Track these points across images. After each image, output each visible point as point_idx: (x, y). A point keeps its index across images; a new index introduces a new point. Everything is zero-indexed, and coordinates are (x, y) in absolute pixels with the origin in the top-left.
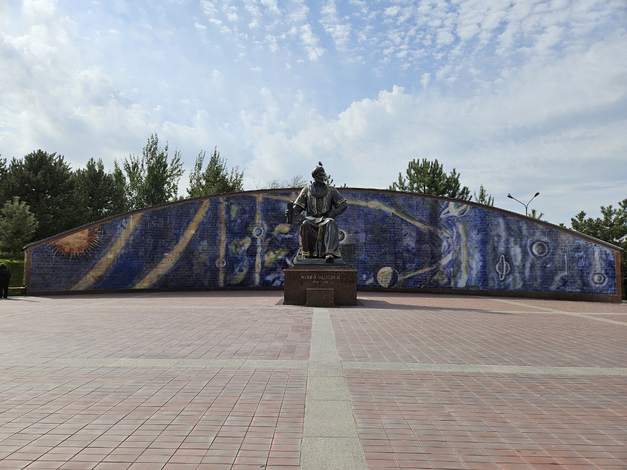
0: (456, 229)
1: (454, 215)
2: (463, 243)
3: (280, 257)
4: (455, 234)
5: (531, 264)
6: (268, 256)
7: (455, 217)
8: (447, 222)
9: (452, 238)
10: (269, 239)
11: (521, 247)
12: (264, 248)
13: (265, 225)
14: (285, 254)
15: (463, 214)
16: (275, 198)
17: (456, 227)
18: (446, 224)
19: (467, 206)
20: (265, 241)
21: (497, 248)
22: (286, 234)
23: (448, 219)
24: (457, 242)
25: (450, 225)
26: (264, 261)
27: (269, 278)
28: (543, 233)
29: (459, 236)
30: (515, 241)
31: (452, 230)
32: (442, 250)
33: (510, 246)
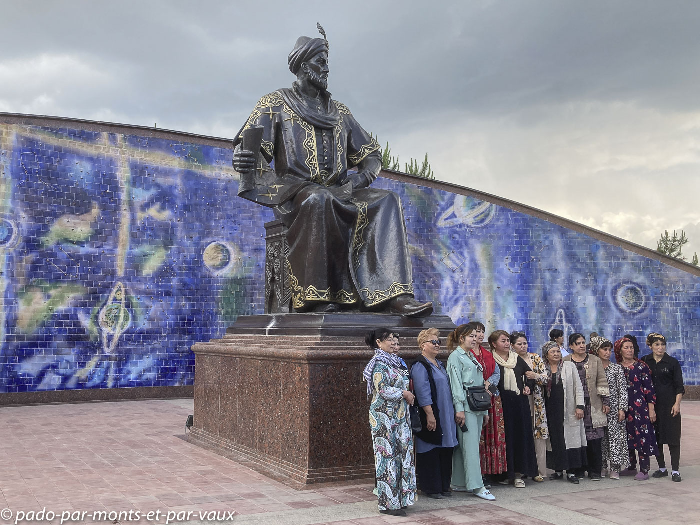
0: (469, 253)
1: (465, 223)
2: (484, 283)
3: (61, 308)
4: (467, 263)
5: (614, 327)
6: (29, 303)
7: (468, 227)
8: (451, 236)
9: (462, 270)
10: (32, 257)
11: (595, 293)
12: (17, 282)
13: (23, 215)
14: (75, 298)
15: (482, 221)
16: (54, 141)
17: (469, 248)
18: (449, 242)
19: (491, 206)
20: (21, 261)
21: (550, 294)
22: (81, 244)
23: (453, 231)
24: (472, 281)
25: (458, 243)
26: (16, 318)
27: (30, 367)
28: (636, 267)
29: (475, 268)
30: (584, 281)
31: (462, 254)
32: (442, 298)
33: (575, 292)
